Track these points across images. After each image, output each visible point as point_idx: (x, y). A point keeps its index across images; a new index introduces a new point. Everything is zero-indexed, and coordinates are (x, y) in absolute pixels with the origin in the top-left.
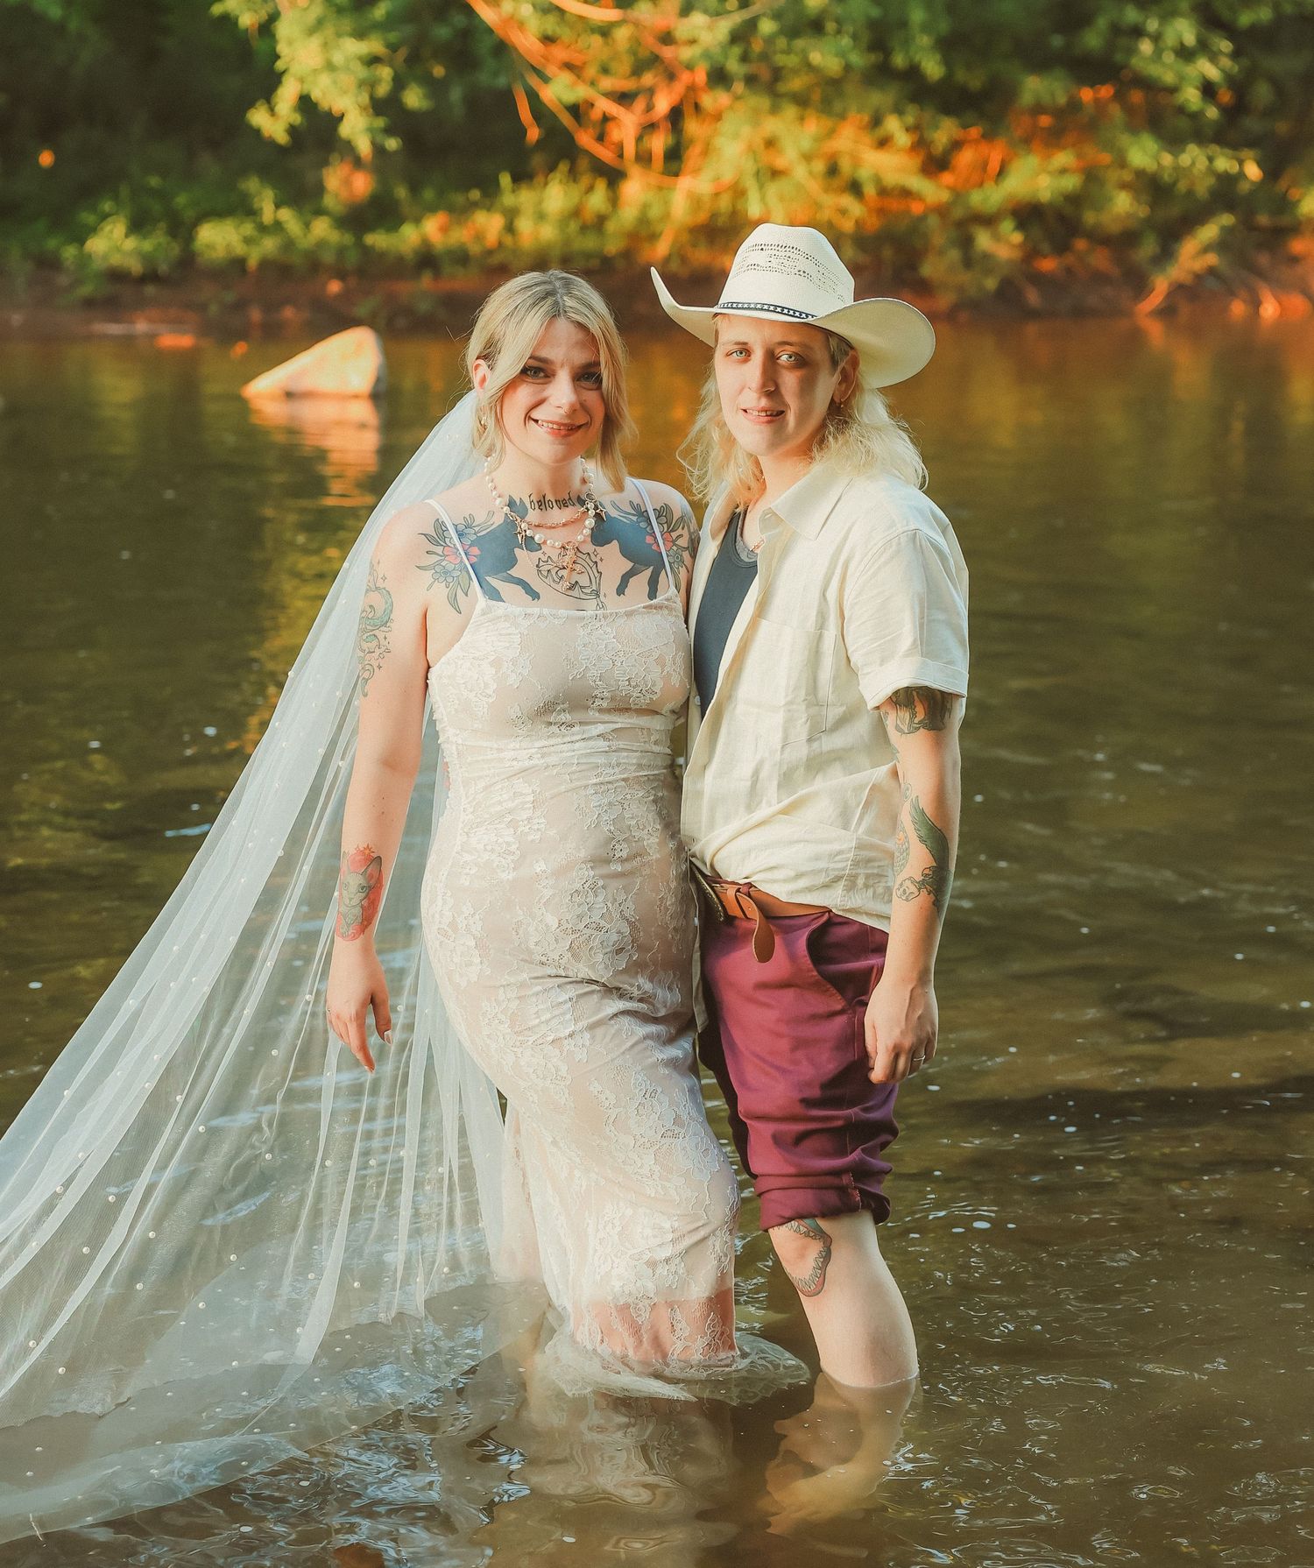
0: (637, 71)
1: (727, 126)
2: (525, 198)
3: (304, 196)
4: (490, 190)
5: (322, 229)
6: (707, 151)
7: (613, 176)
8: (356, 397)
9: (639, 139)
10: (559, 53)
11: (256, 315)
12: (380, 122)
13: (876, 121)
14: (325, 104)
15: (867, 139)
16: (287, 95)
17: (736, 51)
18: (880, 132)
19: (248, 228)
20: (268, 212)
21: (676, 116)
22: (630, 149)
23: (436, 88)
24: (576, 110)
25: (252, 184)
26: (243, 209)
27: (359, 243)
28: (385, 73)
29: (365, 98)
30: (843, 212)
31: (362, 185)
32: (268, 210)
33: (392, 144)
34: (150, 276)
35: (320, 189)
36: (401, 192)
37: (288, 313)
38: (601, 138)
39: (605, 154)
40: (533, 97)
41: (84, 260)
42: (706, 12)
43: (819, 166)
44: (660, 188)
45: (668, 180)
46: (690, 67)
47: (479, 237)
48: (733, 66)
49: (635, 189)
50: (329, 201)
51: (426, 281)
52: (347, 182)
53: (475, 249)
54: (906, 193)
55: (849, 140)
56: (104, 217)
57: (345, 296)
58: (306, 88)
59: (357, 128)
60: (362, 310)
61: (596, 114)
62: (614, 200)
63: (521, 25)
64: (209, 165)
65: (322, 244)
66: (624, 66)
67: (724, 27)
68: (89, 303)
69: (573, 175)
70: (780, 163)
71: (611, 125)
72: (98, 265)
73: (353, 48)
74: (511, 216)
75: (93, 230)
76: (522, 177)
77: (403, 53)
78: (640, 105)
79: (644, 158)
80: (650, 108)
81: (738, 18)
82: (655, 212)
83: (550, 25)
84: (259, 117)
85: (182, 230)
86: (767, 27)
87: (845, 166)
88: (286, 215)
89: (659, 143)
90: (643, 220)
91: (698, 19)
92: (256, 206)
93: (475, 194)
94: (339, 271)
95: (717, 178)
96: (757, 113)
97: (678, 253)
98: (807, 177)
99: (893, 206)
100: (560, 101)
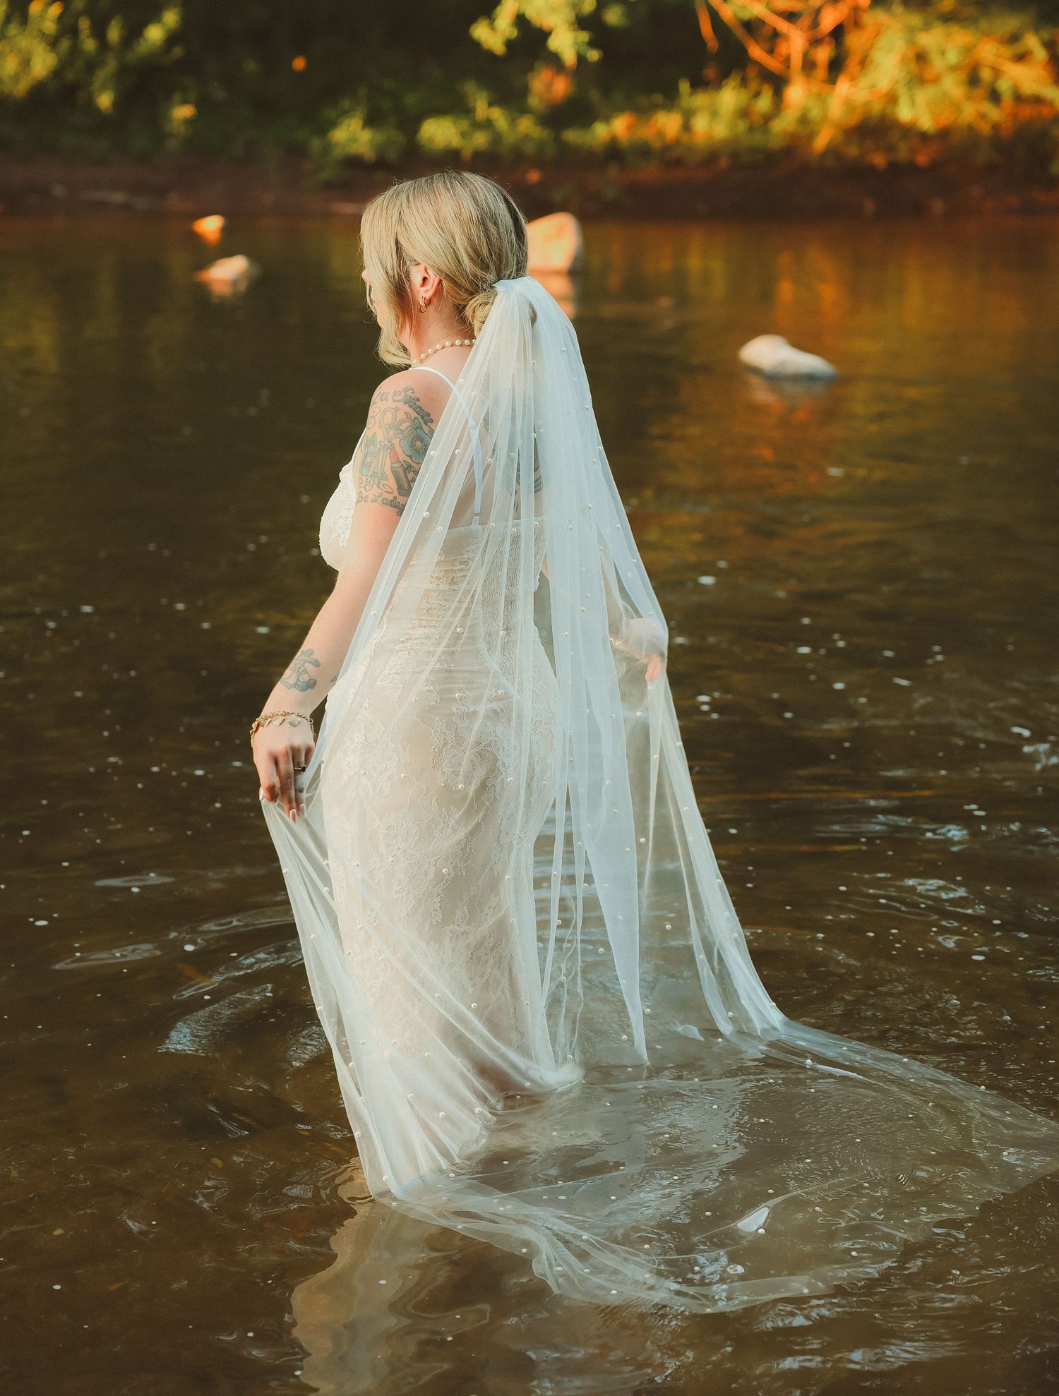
2: (700, 100)
3: (511, 97)
4: (671, 95)
5: (526, 125)
6: (864, 63)
7: (778, 83)
8: (556, 273)
9: (805, 52)
12: (584, 36)
14: (537, 22)
15: (1008, 51)
16: (506, 13)
18: (1019, 48)
19: (464, 124)
20: (481, 110)
21: (838, 33)
23: (631, 8)
24: (752, 27)
25: (469, 87)
26: (458, 108)
27: (557, 139)
29: (570, 17)
30: (983, 116)
31: (561, 87)
32: (482, 107)
33: (594, 55)
34: (381, 164)
35: (525, 91)
36: (595, 96)
38: (771, 51)
39: (772, 63)
40: (715, 16)
41: (328, 147)
43: (962, 76)
44: (820, 94)
45: (828, 86)
47: (660, 134)
49: (797, 93)
50: (534, 101)
51: (612, 171)
52: (550, 85)
53: (656, 144)
54: (1038, 100)
55: (989, 51)
56: (345, 113)
57: (545, 184)
58: (522, 8)
59: (565, 42)
60: (557, 196)
61: (767, 29)
62: (779, 104)
64: (434, 71)
65: (527, 138)
68: (329, 186)
69: (744, 83)
70: (929, 73)
71: (780, 39)
72: (338, 153)
74: (688, 116)
75: (333, 124)
76: (699, 84)
78: (806, 23)
80: (815, 24)
82: (815, 113)
84: (481, 32)
85: (411, 124)
87: (986, 74)
88: (498, 116)
89: (823, 54)
90: (804, 119)
92: (471, 104)
93: (658, 98)
94: (539, 162)
95: (873, 86)
96: (911, 30)
97: (833, 151)
98: (952, 86)
99: (1026, 112)
100: (736, 15)
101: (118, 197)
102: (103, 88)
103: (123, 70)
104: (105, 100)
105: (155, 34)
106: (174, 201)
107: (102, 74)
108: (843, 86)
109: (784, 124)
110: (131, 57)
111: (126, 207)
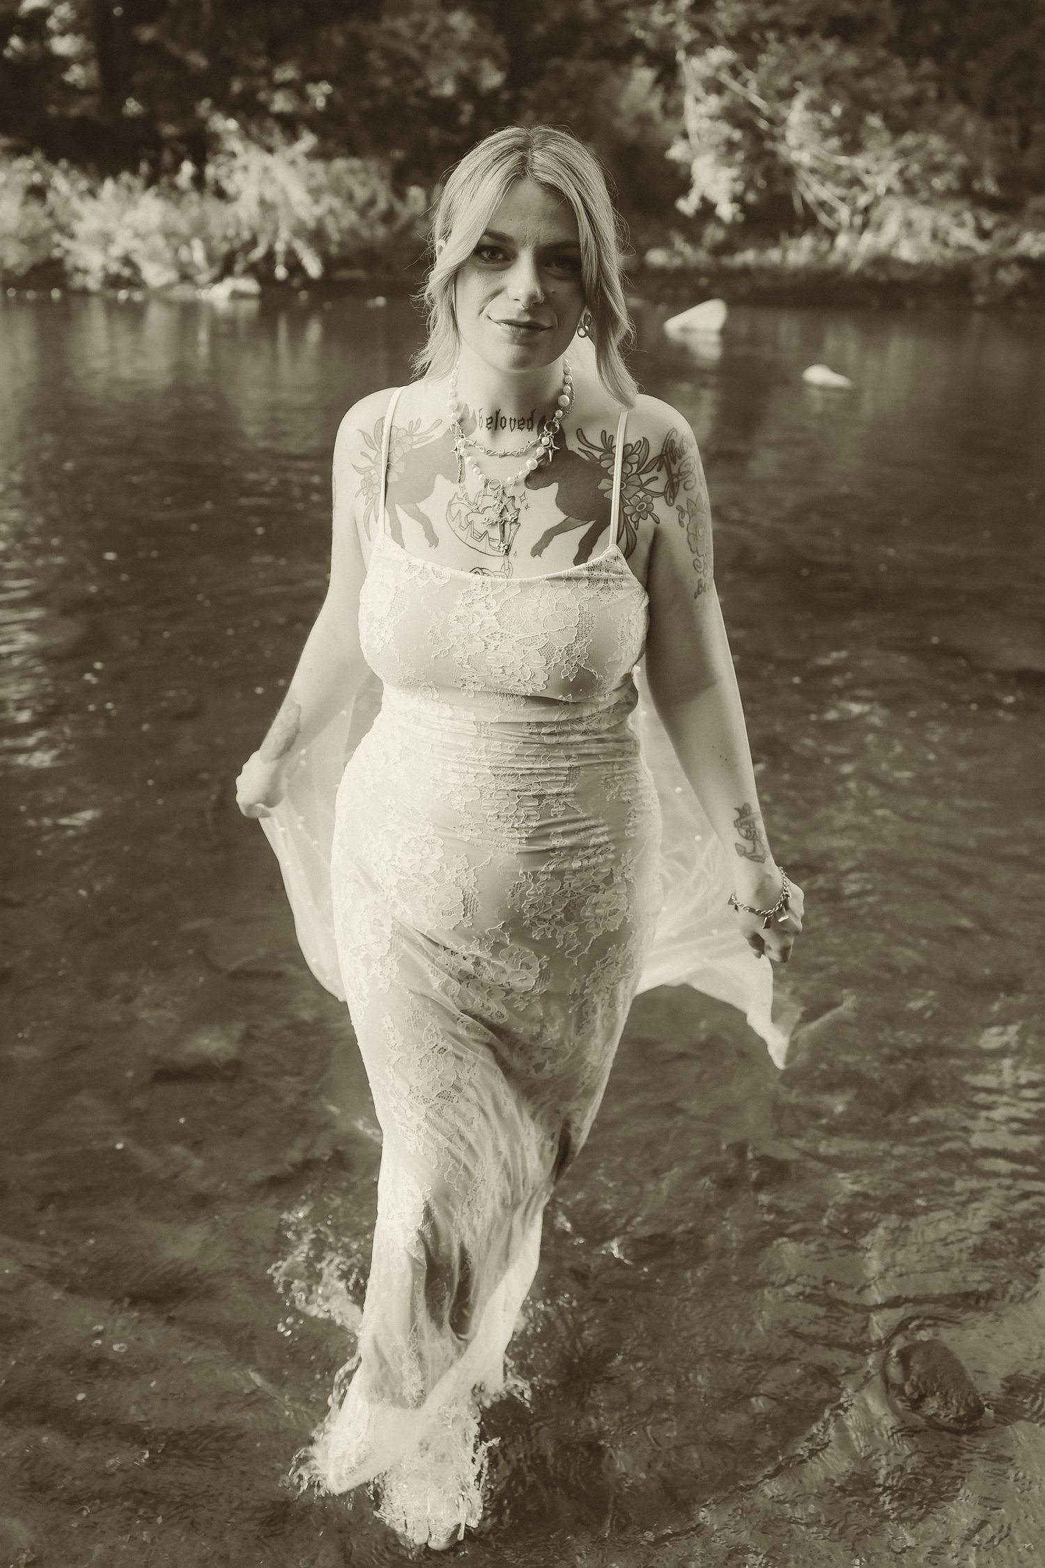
1: (892, 212)
2: (791, 243)
3: (694, 239)
4: (777, 240)
5: (702, 254)
6: (879, 225)
7: (832, 234)
9: (849, 218)
11: (670, 292)
12: (736, 207)
14: (711, 199)
15: (955, 221)
16: (695, 194)
17: (900, 179)
18: (960, 219)
19: (670, 253)
21: (867, 210)
22: (844, 223)
23: (759, 191)
24: (822, 204)
25: (674, 233)
26: (666, 244)
27: (717, 262)
28: (739, 187)
29: (729, 196)
30: (939, 255)
31: (722, 235)
32: (679, 244)
33: (741, 218)
35: (702, 236)
36: (738, 239)
37: (684, 292)
38: (831, 218)
39: (831, 225)
42: (888, 160)
43: (930, 233)
44: (855, 240)
45: (860, 237)
47: (770, 260)
49: (842, 241)
50: (706, 242)
51: (744, 280)
52: (715, 234)
53: (768, 266)
54: (967, 249)
55: (945, 220)
57: (711, 286)
58: (704, 191)
59: (726, 210)
61: (830, 206)
62: (833, 246)
63: (802, 164)
64: (656, 225)
65: (701, 261)
67: (895, 169)
69: (815, 234)
71: (837, 212)
73: (727, 173)
74: (785, 251)
76: (792, 234)
77: (748, 176)
78: (851, 203)
80: (856, 204)
81: (903, 163)
82: (851, 251)
84: (682, 204)
85: (642, 252)
87: (941, 236)
88: (687, 250)
89: (858, 220)
90: (845, 255)
92: (674, 242)
93: (771, 241)
94: (707, 273)
95: (884, 238)
96: (906, 209)
97: (859, 273)
98: (925, 238)
99: (962, 256)
100: (814, 199)
108: (868, 238)
109: (834, 258)
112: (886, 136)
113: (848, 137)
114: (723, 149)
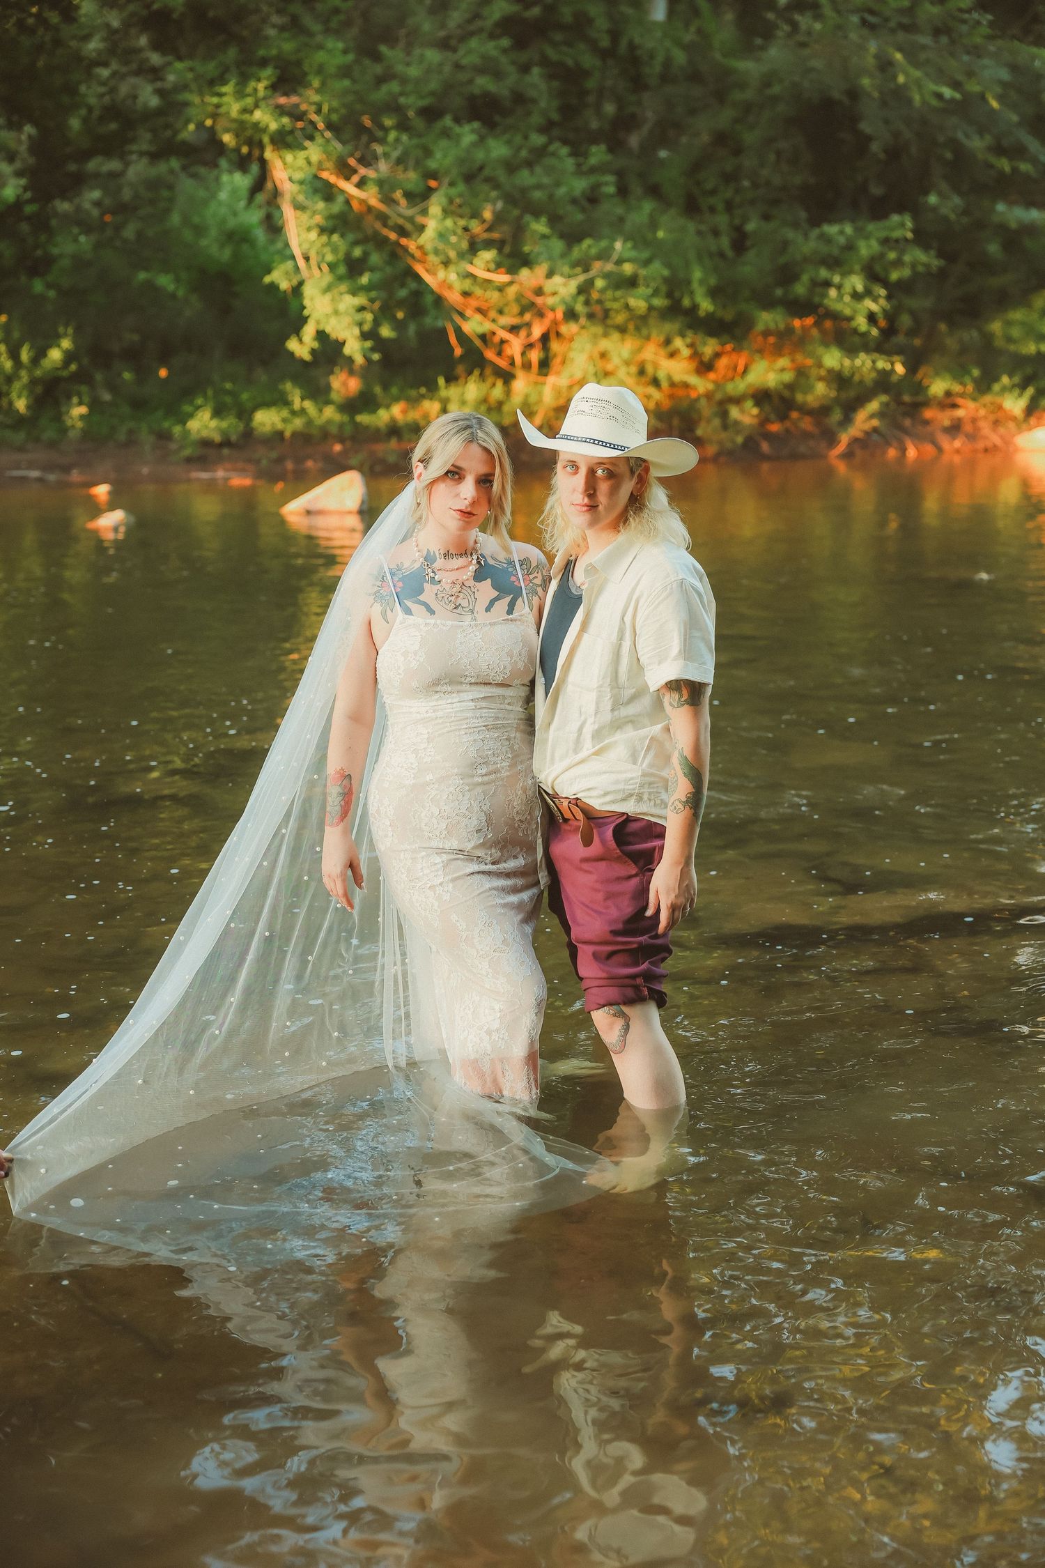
0: (521, 314)
1: (575, 345)
2: (452, 392)
3: (319, 393)
4: (432, 388)
5: (330, 412)
6: (564, 361)
7: (507, 377)
8: (350, 512)
9: (523, 354)
10: (474, 303)
11: (290, 465)
12: (368, 344)
13: (668, 342)
14: (333, 336)
15: (662, 352)
16: (309, 331)
17: (582, 298)
18: (671, 348)
19: (285, 413)
20: (297, 403)
21: (545, 338)
22: (518, 360)
23: (399, 326)
24: (483, 337)
25: (288, 386)
26: (281, 401)
27: (352, 421)
28: (369, 317)
29: (357, 331)
30: (649, 396)
31: (354, 385)
32: (297, 401)
33: (376, 357)
34: (226, 443)
35: (328, 388)
36: (378, 390)
37: (310, 464)
38: (499, 354)
39: (502, 363)
40: (459, 332)
41: (186, 433)
42: (562, 275)
43: (634, 369)
44: (536, 383)
45: (541, 379)
46: (553, 310)
47: (426, 415)
48: (580, 308)
49: (521, 385)
50: (334, 396)
51: (393, 443)
52: (345, 384)
54: (686, 385)
55: (651, 352)
56: (198, 408)
57: (344, 453)
58: (321, 328)
59: (356, 350)
60: (352, 460)
61: (496, 339)
62: (508, 393)
63: (450, 287)
64: (262, 376)
65: (329, 422)
66: (515, 309)
67: (573, 285)
68: (189, 460)
69: (482, 377)
70: (610, 367)
71: (506, 346)
72: (194, 436)
73: (350, 302)
74: (445, 402)
75: (191, 416)
76: (451, 379)
77: (377, 305)
78: (523, 333)
79: (527, 366)
80: (529, 335)
81: (582, 278)
82: (533, 399)
83: (467, 284)
84: (292, 345)
85: (245, 414)
86: (600, 283)
87: (650, 369)
88: (308, 404)
89: (535, 356)
90: (526, 402)
91: (557, 279)
92: (290, 398)
93: (423, 390)
94: (340, 437)
95: (571, 376)
96: (595, 336)
99: (679, 394)
100: (475, 332)
101: (35, 474)
102: (19, 397)
103: (33, 382)
104: (21, 405)
105: (55, 355)
106: (75, 476)
107: (17, 385)
108: (551, 380)
110: (38, 373)
111: (40, 480)
112: (558, 245)
113: (507, 249)
114: (342, 270)
